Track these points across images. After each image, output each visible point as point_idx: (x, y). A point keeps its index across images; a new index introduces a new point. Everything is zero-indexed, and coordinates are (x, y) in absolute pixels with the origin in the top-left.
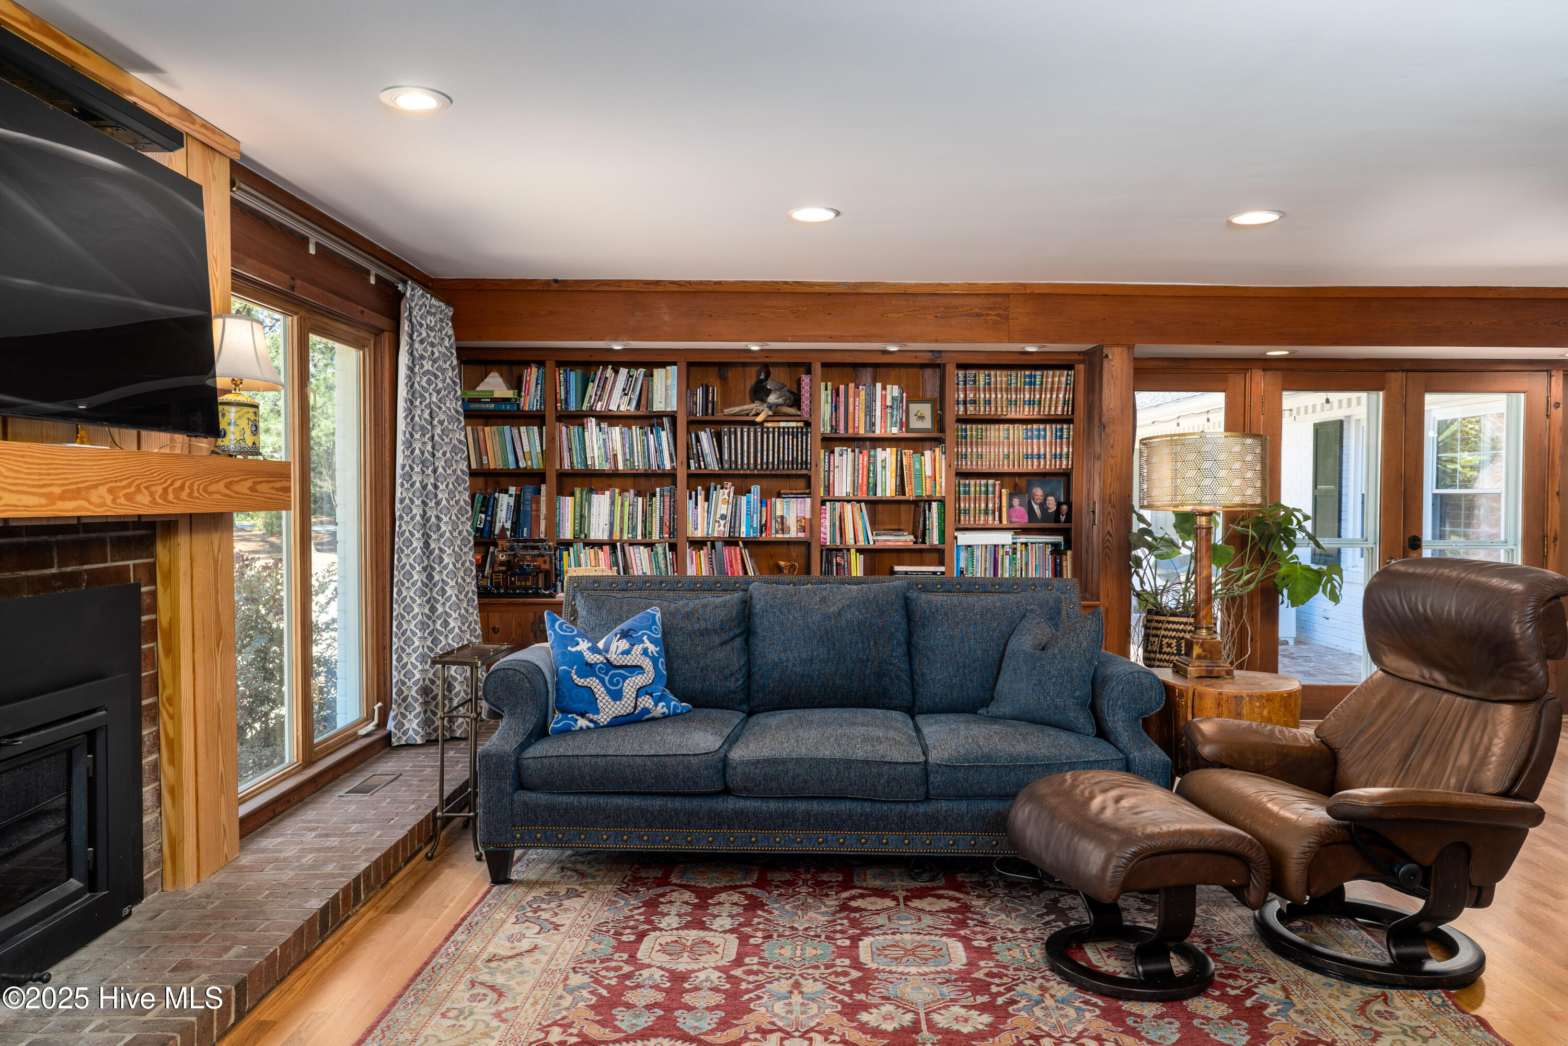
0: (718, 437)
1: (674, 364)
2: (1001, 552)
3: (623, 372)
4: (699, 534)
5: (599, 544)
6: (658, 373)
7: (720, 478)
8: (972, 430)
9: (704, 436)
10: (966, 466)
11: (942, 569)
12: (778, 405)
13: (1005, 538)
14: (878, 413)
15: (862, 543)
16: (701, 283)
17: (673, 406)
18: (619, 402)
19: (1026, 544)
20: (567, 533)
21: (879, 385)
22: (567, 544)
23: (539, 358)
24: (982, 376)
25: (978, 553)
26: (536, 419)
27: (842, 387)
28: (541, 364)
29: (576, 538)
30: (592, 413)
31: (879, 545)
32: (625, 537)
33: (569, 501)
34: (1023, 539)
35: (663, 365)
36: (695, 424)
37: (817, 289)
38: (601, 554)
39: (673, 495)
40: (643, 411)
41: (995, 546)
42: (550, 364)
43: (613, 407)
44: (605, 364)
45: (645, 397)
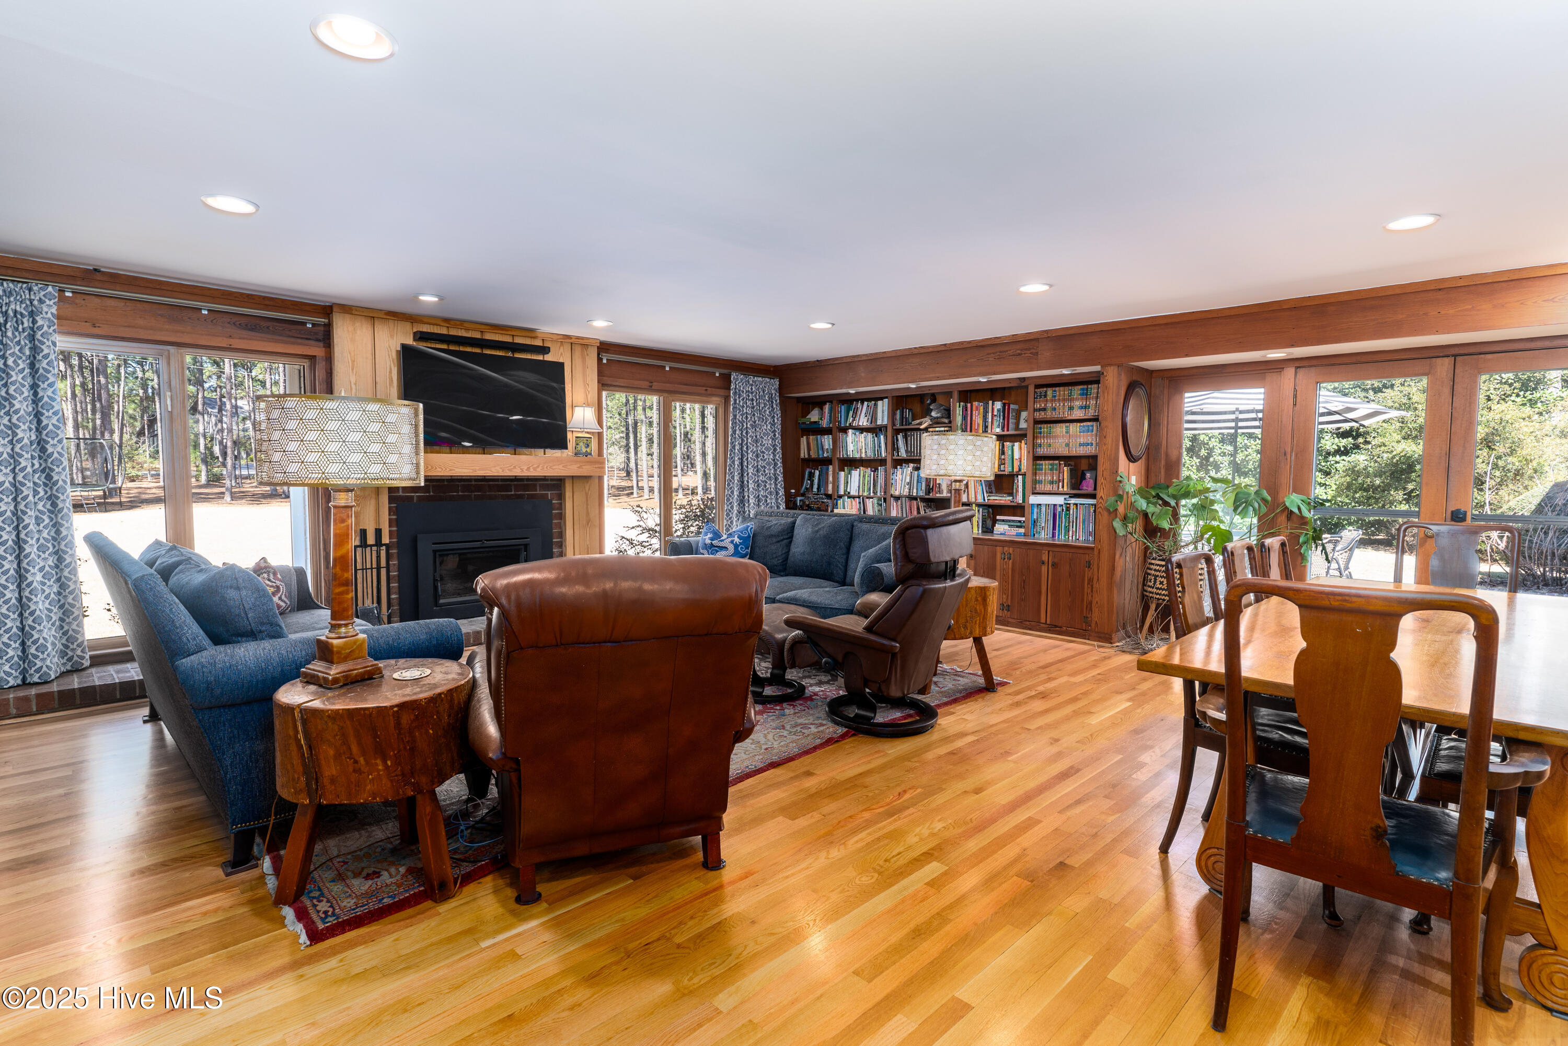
0: (905, 437)
1: (886, 398)
2: (1059, 509)
3: (866, 403)
4: (897, 493)
5: (854, 497)
6: (880, 403)
7: (907, 461)
8: (1045, 428)
9: (900, 437)
10: (1041, 451)
11: (1023, 519)
12: (937, 418)
13: (1059, 500)
14: (990, 420)
15: (980, 500)
16: (877, 354)
17: (885, 422)
18: (863, 421)
19: (1076, 505)
20: (842, 492)
21: (990, 402)
22: (840, 497)
23: (830, 399)
24: (1050, 392)
25: (1043, 509)
26: (828, 431)
27: (969, 405)
28: (831, 402)
29: (845, 495)
30: (851, 427)
31: (991, 503)
32: (866, 494)
33: (842, 474)
34: (1073, 501)
35: (882, 399)
36: (897, 432)
37: (931, 350)
38: (854, 503)
39: (886, 471)
40: (873, 426)
41: (1055, 505)
42: (834, 402)
43: (861, 424)
44: (857, 401)
45: (874, 418)
